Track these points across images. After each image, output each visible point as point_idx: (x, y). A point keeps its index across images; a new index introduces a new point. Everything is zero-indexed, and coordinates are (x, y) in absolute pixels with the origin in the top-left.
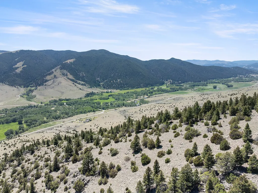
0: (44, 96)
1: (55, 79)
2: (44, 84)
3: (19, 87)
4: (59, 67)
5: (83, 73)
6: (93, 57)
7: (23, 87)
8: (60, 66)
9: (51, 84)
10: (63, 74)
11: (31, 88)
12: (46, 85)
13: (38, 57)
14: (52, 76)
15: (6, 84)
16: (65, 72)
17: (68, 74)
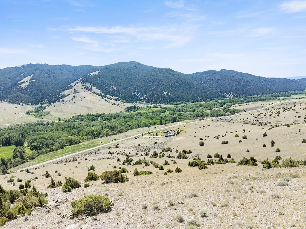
0: (62, 112)
1: (76, 94)
2: (60, 100)
3: (24, 104)
4: (79, 80)
5: (113, 87)
6: (124, 69)
7: (30, 105)
8: (81, 79)
9: (70, 99)
10: (87, 88)
11: (42, 105)
12: (63, 101)
13: (51, 71)
14: (72, 90)
15: (5, 102)
16: (88, 85)
17: (93, 87)
